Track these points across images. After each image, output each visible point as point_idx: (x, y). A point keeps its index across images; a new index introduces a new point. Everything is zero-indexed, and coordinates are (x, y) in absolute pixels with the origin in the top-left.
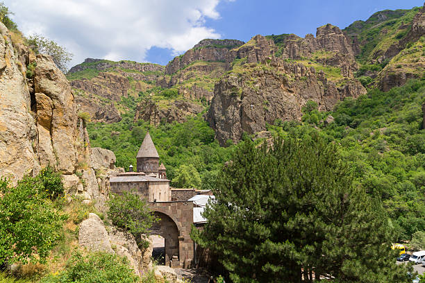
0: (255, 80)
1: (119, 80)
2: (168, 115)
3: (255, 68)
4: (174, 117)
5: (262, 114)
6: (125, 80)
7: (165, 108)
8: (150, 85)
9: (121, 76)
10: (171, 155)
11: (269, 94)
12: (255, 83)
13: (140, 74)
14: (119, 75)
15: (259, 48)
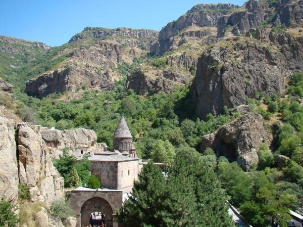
0: (237, 54)
1: (115, 47)
2: (155, 85)
3: (238, 42)
4: (161, 88)
5: (242, 88)
6: (120, 47)
7: (154, 78)
8: (144, 51)
9: (117, 43)
10: (155, 126)
11: (252, 68)
12: (236, 57)
13: (134, 40)
14: (114, 42)
15: (251, 13)
